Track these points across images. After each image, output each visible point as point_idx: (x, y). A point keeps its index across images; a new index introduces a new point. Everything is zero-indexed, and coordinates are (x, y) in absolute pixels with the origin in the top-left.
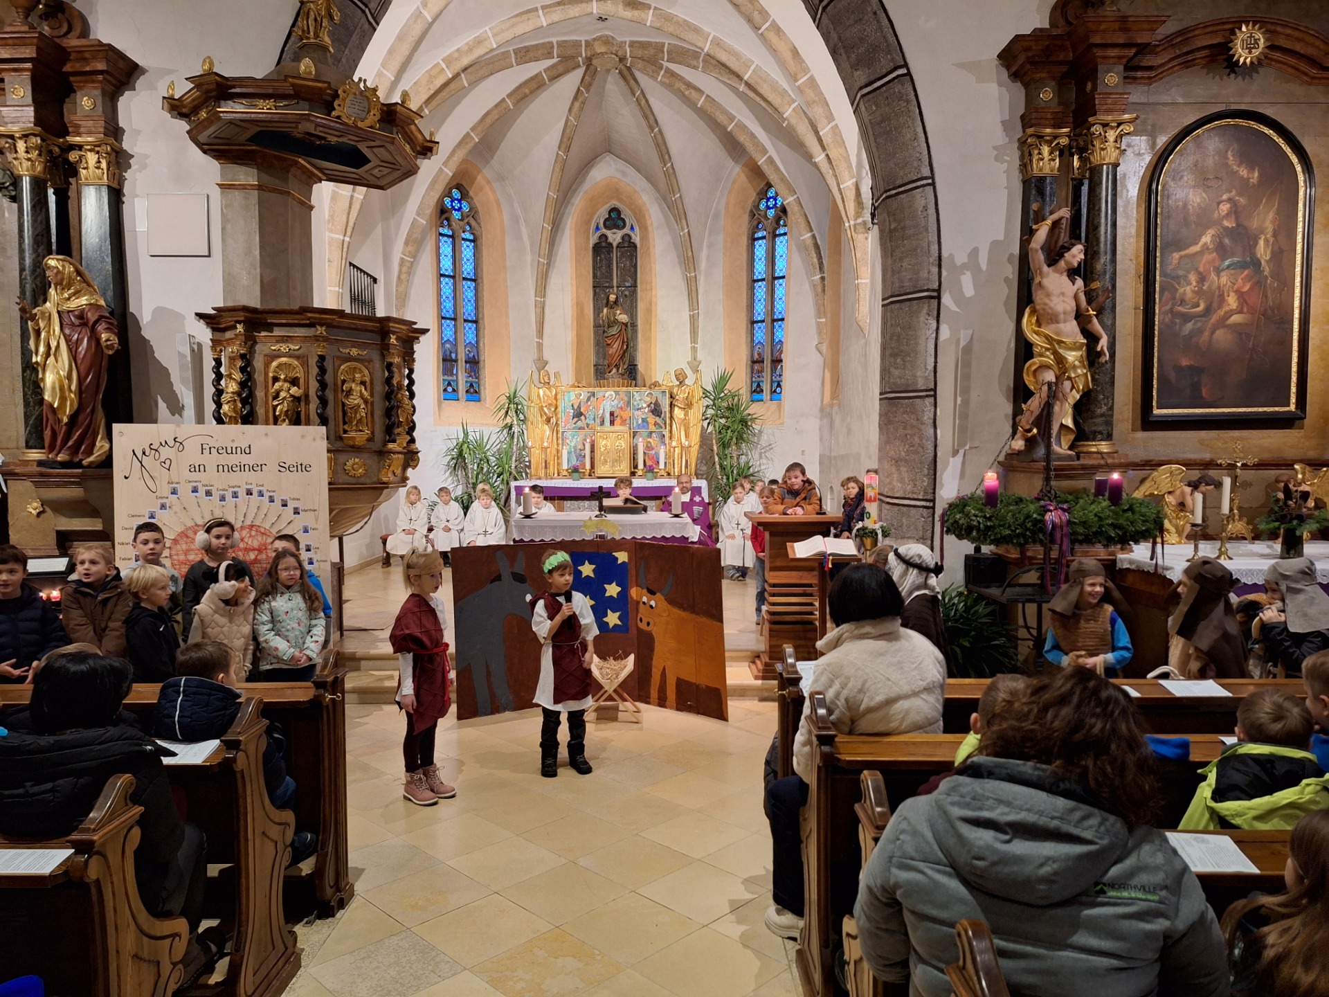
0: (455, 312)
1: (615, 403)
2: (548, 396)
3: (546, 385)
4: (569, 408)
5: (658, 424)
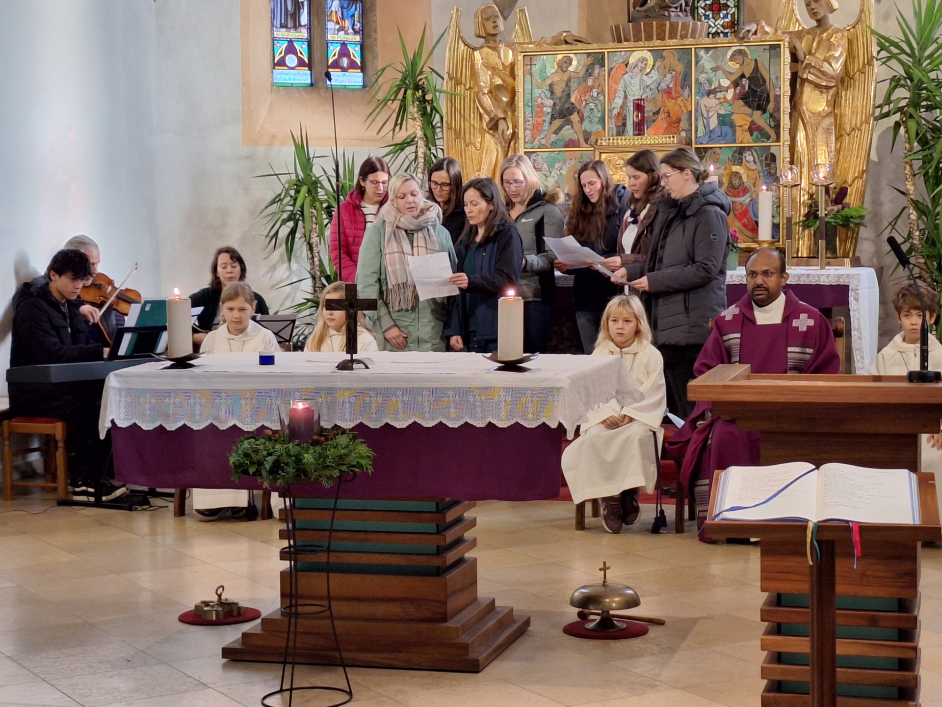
1: (654, 79)
2: (494, 69)
3: (491, 42)
4: (543, 97)
5: (760, 129)
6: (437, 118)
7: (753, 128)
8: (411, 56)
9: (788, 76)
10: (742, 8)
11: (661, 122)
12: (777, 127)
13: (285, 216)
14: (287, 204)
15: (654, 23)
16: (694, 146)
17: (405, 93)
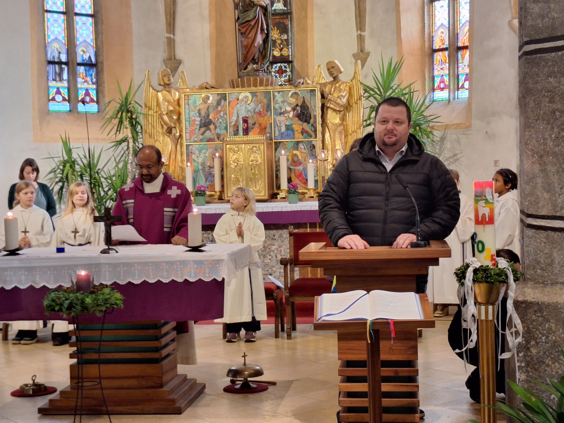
0: (64, 4)
1: (252, 107)
2: (169, 102)
3: (167, 88)
4: (195, 115)
5: (307, 132)
6: (139, 128)
7: (303, 132)
8: (124, 95)
9: (320, 105)
10: (293, 72)
11: (257, 129)
12: (315, 131)
13: (57, 180)
14: (59, 173)
15: (252, 78)
16: (274, 141)
17: (122, 114)
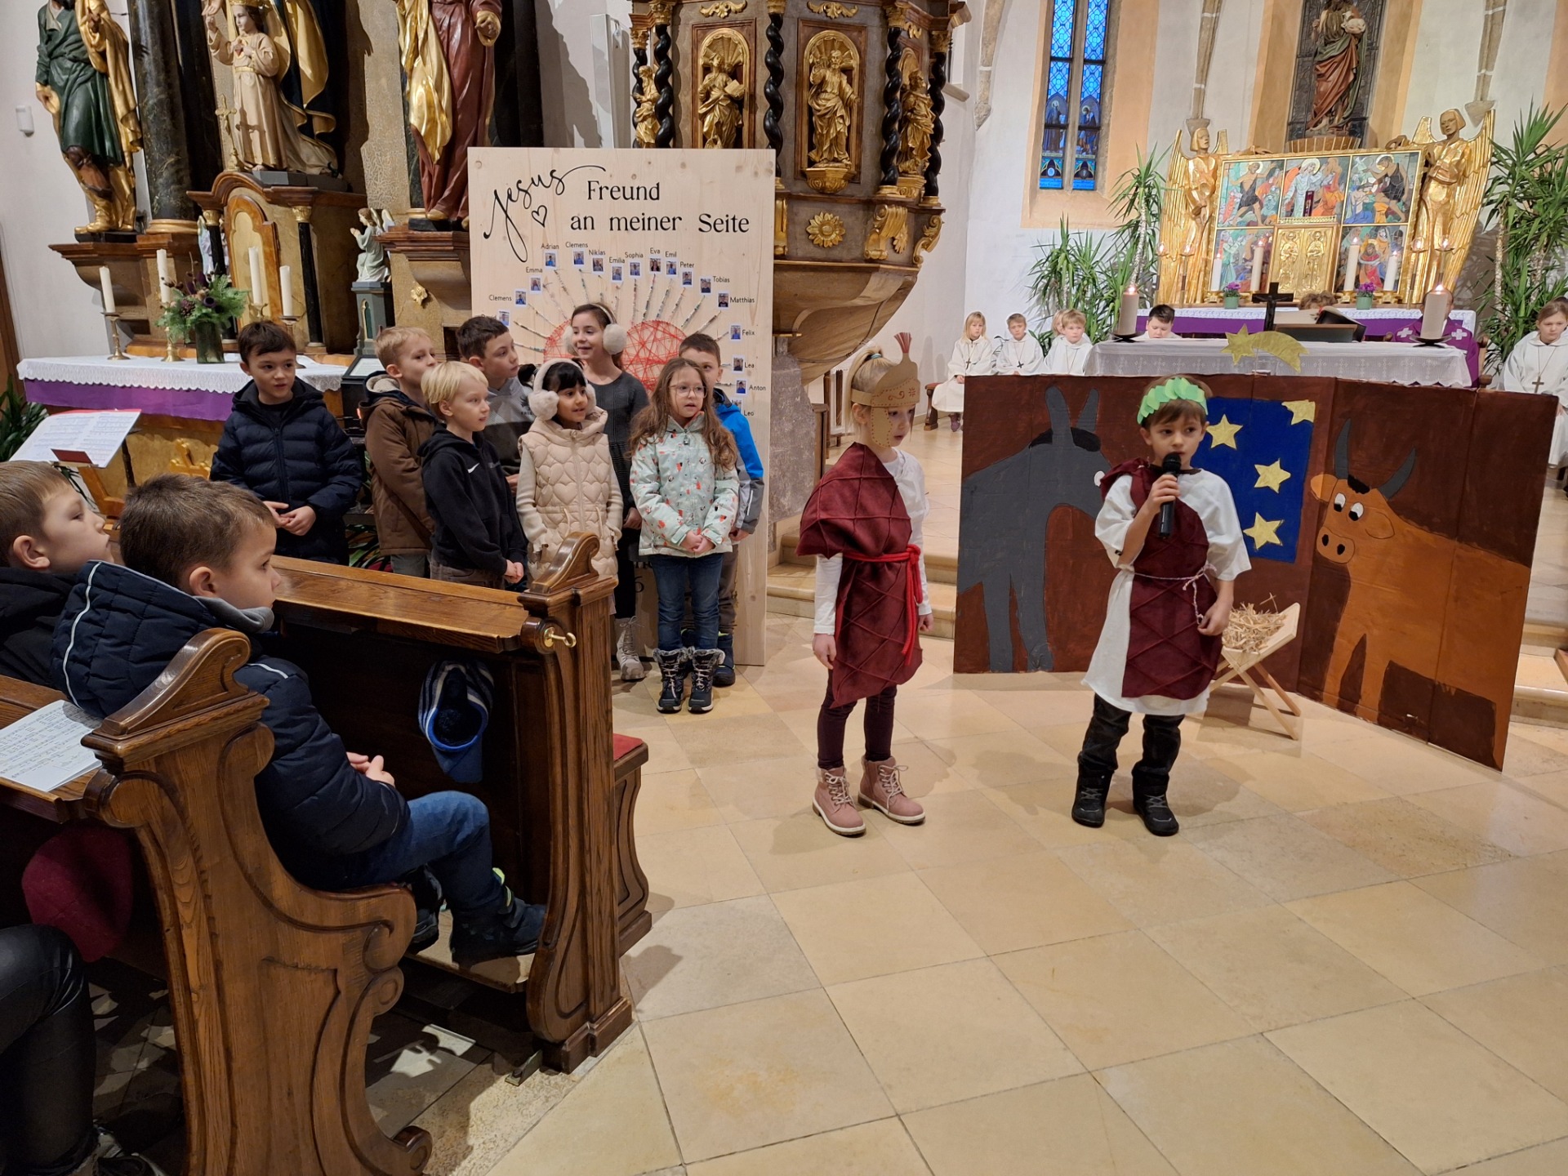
0: (1072, 47)
1: (1319, 178)
2: (1202, 172)
3: (1202, 154)
4: (1236, 191)
5: (1393, 213)
7: (1389, 213)
16: (1342, 225)
17: (1137, 190)
